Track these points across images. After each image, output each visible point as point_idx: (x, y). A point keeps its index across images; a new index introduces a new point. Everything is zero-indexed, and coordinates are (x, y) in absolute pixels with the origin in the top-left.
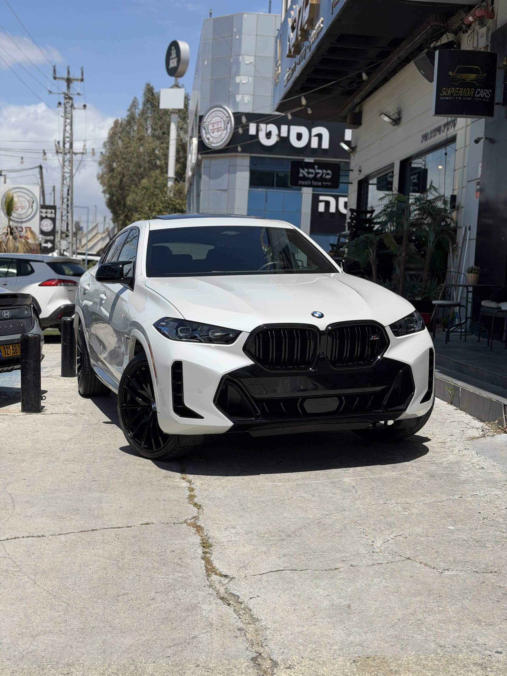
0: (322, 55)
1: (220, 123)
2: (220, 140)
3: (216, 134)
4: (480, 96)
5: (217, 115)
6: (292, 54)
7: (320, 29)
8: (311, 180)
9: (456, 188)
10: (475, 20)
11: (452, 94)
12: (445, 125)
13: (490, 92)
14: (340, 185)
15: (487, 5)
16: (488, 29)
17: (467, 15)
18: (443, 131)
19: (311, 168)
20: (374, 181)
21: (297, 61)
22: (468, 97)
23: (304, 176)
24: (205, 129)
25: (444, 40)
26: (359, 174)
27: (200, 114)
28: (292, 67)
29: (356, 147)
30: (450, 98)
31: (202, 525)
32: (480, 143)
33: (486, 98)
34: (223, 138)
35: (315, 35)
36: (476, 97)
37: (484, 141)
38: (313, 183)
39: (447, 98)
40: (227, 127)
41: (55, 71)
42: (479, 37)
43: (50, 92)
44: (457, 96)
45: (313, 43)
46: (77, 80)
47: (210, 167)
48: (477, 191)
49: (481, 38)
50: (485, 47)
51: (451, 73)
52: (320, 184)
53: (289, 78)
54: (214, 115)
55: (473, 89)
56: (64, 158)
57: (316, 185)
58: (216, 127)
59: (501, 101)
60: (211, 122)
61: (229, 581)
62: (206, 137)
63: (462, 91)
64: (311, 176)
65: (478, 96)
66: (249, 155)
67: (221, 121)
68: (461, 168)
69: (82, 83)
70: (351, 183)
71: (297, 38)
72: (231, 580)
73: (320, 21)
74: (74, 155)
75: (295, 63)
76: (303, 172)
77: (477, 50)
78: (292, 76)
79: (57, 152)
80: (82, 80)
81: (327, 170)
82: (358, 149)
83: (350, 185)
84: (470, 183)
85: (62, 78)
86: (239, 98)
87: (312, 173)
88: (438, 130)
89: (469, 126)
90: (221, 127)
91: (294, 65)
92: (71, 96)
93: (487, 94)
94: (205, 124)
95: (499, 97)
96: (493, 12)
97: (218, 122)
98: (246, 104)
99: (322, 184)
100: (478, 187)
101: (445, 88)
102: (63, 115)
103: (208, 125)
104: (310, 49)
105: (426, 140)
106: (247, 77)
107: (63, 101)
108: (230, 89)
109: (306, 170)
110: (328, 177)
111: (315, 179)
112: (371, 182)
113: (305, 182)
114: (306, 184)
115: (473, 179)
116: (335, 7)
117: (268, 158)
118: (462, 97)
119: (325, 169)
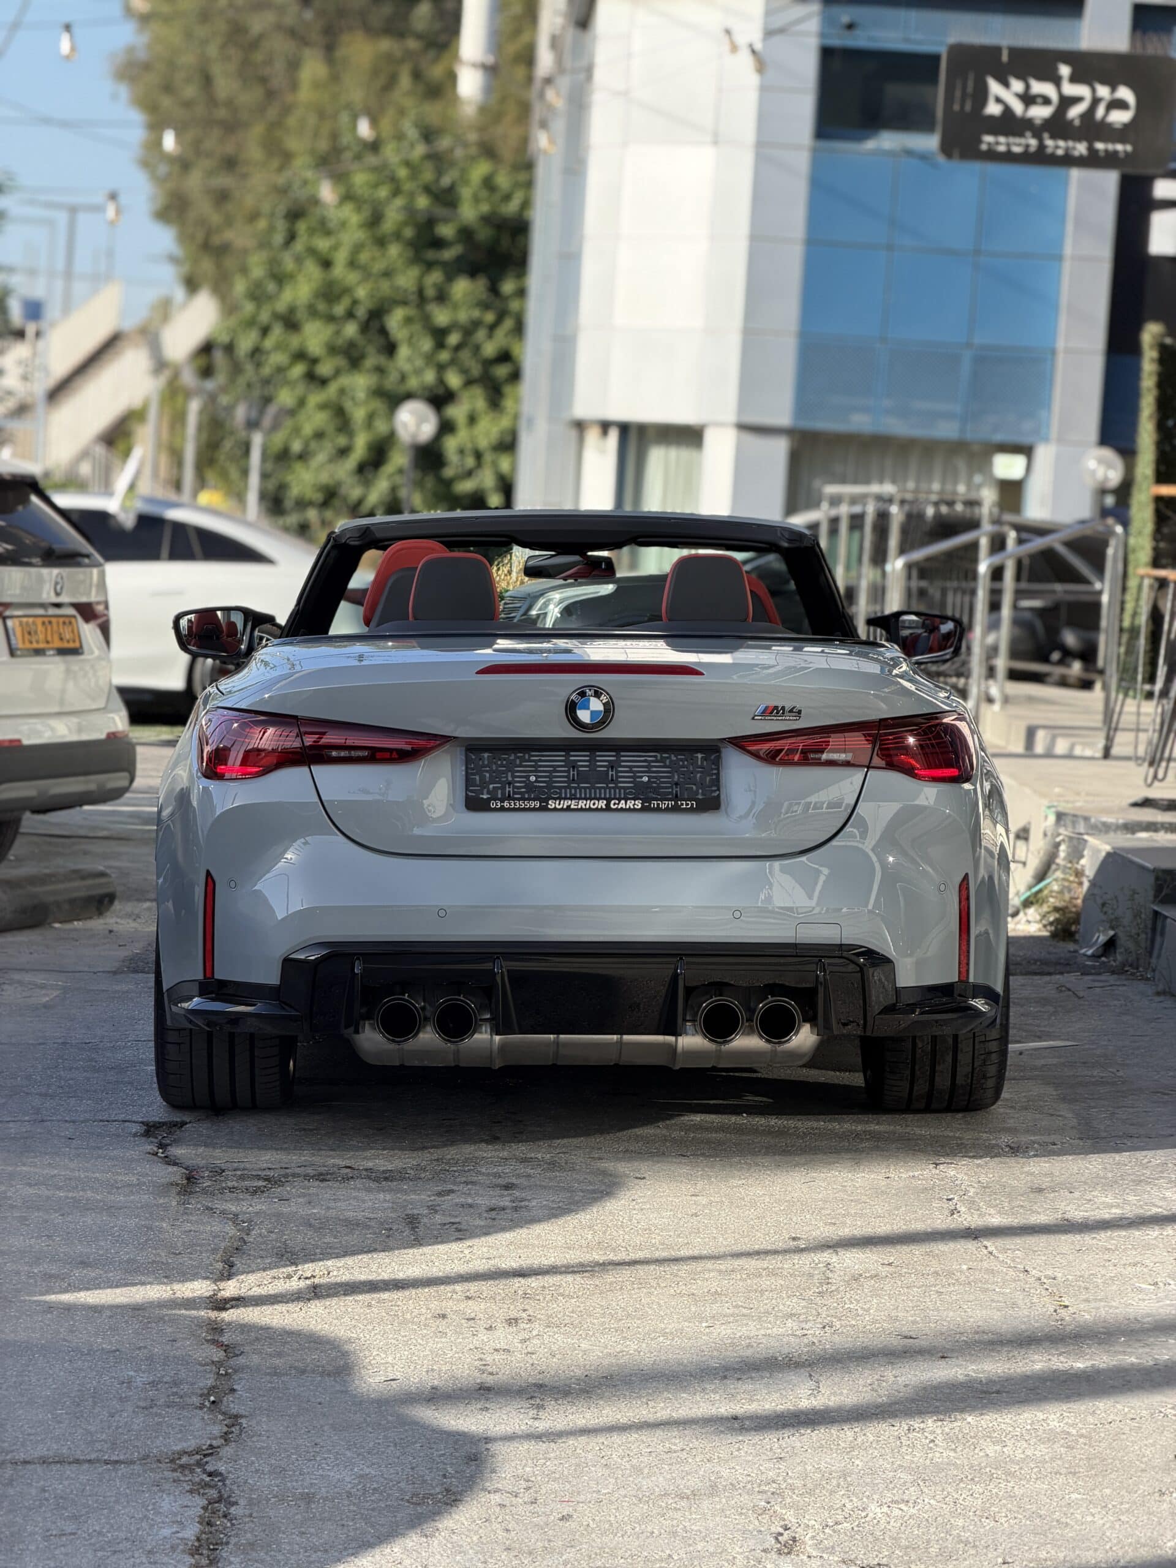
8: (1038, 130)
19: (1042, 77)
23: (1008, 111)
38: (1049, 143)
52: (1081, 148)
57: (1060, 152)
64: (1040, 113)
76: (1003, 95)
81: (1114, 89)
87: (1046, 101)
99: (1091, 149)
109: (1017, 86)
110: (1119, 117)
111: (1057, 126)
113: (1012, 140)
114: (1017, 149)
119: (1103, 82)
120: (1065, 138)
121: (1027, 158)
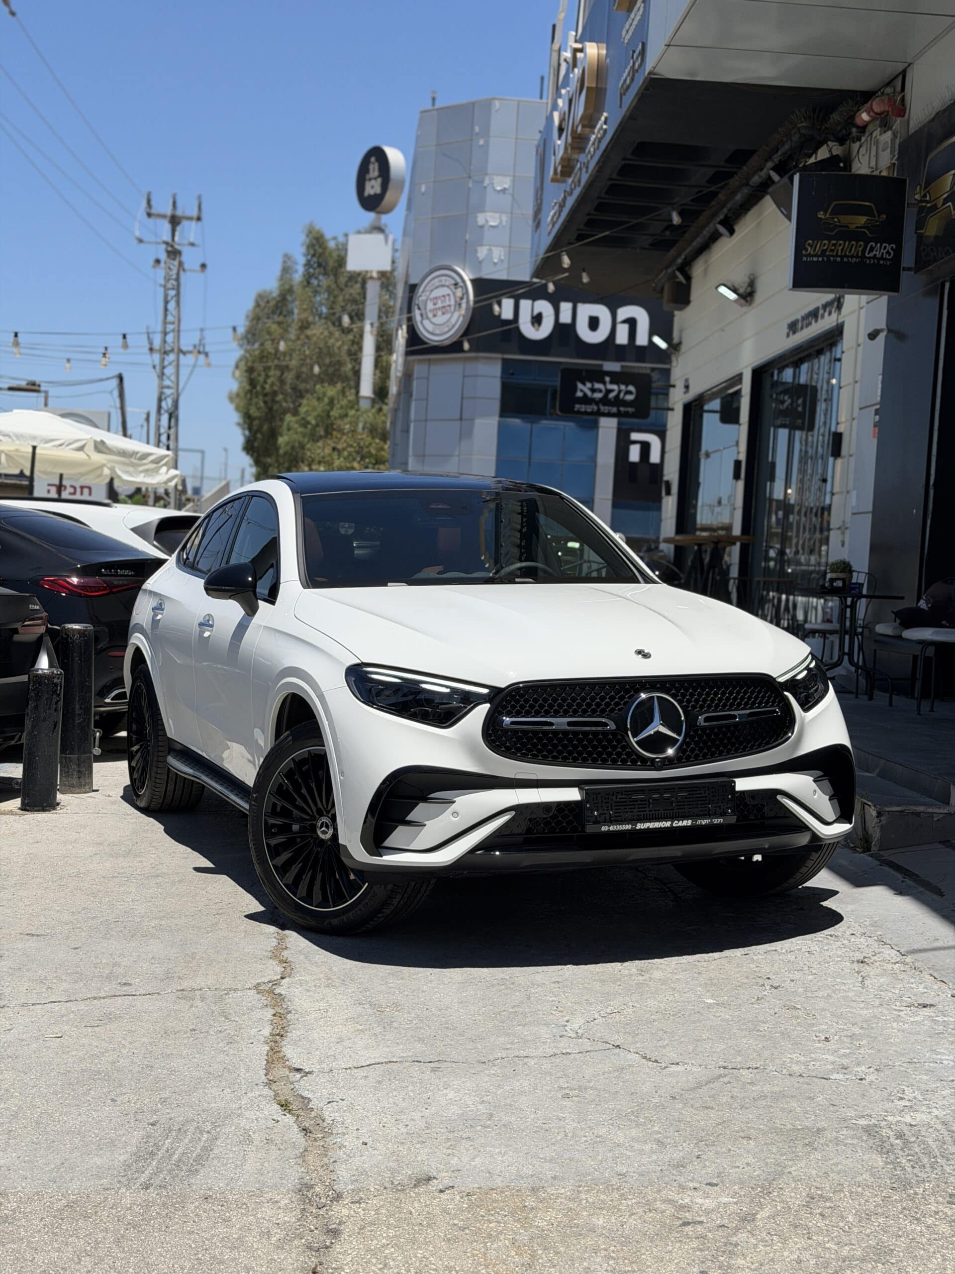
0: (610, 179)
1: (447, 298)
2: (446, 329)
3: (440, 319)
4: (875, 255)
5: (443, 283)
6: (559, 176)
7: (601, 132)
8: (597, 402)
9: (843, 420)
10: (873, 120)
11: (826, 250)
12: (825, 307)
13: (892, 248)
14: (652, 413)
15: (894, 92)
16: (895, 135)
17: (858, 110)
18: (823, 316)
19: (598, 382)
20: (716, 404)
21: (568, 189)
22: (852, 257)
23: (585, 395)
24: (419, 309)
25: (823, 154)
26: (685, 393)
27: (413, 281)
28: (560, 199)
29: (680, 343)
30: (820, 259)
31: (283, 993)
32: (878, 338)
33: (886, 259)
34: (453, 326)
35: (594, 144)
36: (865, 257)
37: (886, 337)
38: (602, 407)
39: (815, 259)
40: (460, 304)
41: (149, 202)
42: (880, 149)
43: (141, 241)
44: (832, 256)
45: (592, 158)
46: (190, 219)
47: (428, 378)
48: (875, 426)
49: (883, 151)
50: (889, 167)
51: (821, 215)
52: (614, 410)
53: (555, 219)
54: (437, 284)
55: (861, 243)
56: (163, 360)
57: (606, 411)
58: (440, 305)
59: (913, 265)
60: (433, 295)
61: (302, 1077)
62: (422, 323)
63: (842, 246)
64: (598, 396)
65: (872, 255)
66: (500, 356)
67: (449, 295)
68: (850, 384)
69: (199, 223)
70: (672, 409)
71: (566, 149)
72: (306, 1076)
73: (603, 119)
74: (181, 356)
75: (565, 191)
76: (583, 389)
77: (877, 173)
78: (560, 215)
79: (151, 349)
80: (199, 219)
81: (627, 386)
82: (683, 348)
83: (670, 413)
84: (863, 411)
85: (163, 216)
86: (482, 252)
87: (600, 391)
88: (814, 315)
89: (864, 309)
90: (449, 306)
91: (562, 196)
92: (177, 247)
93: (888, 252)
94: (421, 299)
95: (908, 258)
96: (903, 105)
97: (444, 296)
98: (495, 264)
99: (618, 410)
100: (877, 418)
101: (810, 241)
102: (162, 282)
103: (427, 300)
104: (587, 168)
105: (794, 333)
106: (497, 215)
107: (163, 256)
108: (467, 237)
109: (589, 385)
110: (630, 397)
111: (605, 401)
112: (706, 407)
113: (587, 406)
114: (589, 410)
115: (869, 404)
116: (625, 94)
117: (536, 361)
118: (842, 257)
119: (623, 383)
120: (608, 405)
121: (592, 413)
